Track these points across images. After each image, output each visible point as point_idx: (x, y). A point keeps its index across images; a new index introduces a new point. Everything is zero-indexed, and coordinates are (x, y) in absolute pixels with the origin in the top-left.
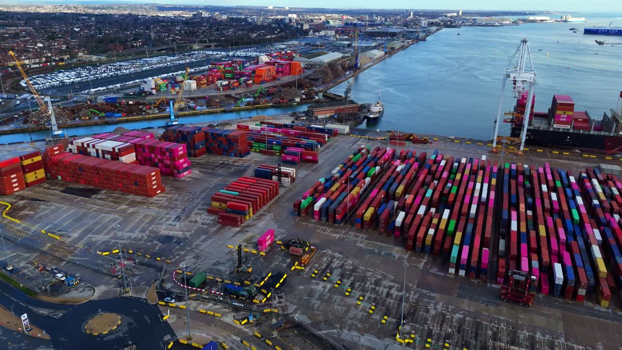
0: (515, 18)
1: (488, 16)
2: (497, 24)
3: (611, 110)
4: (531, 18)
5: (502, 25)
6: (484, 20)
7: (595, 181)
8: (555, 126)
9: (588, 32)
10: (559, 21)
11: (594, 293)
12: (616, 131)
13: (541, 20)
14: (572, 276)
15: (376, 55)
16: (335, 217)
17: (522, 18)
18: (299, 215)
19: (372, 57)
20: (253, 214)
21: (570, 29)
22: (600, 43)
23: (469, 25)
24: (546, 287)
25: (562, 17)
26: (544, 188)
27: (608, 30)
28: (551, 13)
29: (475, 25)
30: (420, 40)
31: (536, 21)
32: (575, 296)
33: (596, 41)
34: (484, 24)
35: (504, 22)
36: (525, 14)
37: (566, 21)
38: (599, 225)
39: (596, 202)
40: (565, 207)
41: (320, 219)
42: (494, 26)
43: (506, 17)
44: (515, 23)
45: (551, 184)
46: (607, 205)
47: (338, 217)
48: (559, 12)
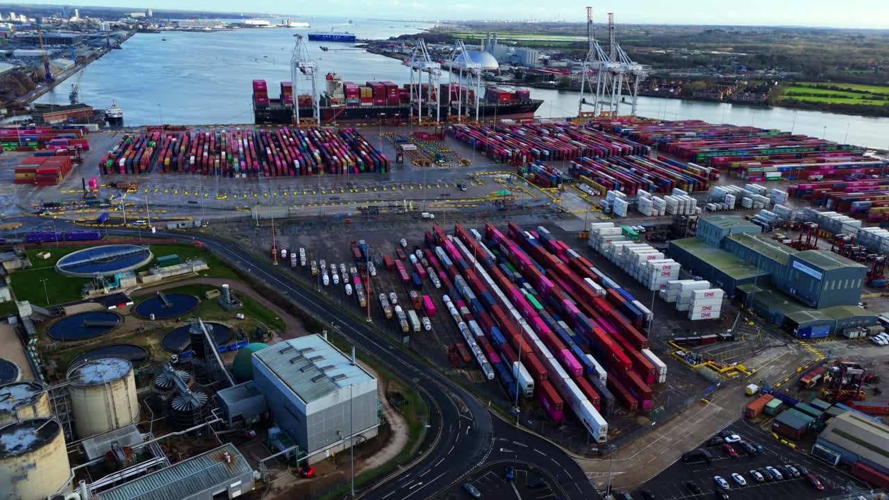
0: (230, 22)
1: (192, 18)
2: (207, 29)
3: (324, 92)
4: (248, 22)
5: (214, 30)
6: (190, 23)
7: (316, 132)
8: (286, 105)
9: (313, 38)
10: (281, 26)
11: (316, 171)
12: (328, 106)
13: (260, 25)
14: (303, 162)
15: (66, 65)
16: (139, 168)
17: (237, 22)
18: (106, 173)
19: (61, 66)
20: (63, 177)
21: (295, 36)
22: (325, 49)
23: (171, 30)
24: (292, 172)
25: (283, 21)
26: (285, 137)
27: (332, 36)
28: (269, 17)
29: (178, 30)
30: (113, 48)
31: (254, 25)
32: (307, 173)
33: (321, 47)
34: (189, 28)
35: (216, 27)
36: (237, 17)
37: (288, 27)
38: (318, 147)
39: (316, 139)
40: (298, 142)
41: (126, 172)
42: (205, 31)
43: (217, 20)
44: (230, 27)
45: (289, 135)
46: (322, 139)
47: (143, 167)
48: (280, 16)
